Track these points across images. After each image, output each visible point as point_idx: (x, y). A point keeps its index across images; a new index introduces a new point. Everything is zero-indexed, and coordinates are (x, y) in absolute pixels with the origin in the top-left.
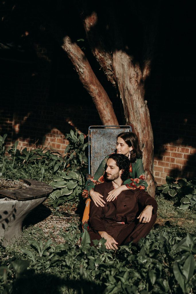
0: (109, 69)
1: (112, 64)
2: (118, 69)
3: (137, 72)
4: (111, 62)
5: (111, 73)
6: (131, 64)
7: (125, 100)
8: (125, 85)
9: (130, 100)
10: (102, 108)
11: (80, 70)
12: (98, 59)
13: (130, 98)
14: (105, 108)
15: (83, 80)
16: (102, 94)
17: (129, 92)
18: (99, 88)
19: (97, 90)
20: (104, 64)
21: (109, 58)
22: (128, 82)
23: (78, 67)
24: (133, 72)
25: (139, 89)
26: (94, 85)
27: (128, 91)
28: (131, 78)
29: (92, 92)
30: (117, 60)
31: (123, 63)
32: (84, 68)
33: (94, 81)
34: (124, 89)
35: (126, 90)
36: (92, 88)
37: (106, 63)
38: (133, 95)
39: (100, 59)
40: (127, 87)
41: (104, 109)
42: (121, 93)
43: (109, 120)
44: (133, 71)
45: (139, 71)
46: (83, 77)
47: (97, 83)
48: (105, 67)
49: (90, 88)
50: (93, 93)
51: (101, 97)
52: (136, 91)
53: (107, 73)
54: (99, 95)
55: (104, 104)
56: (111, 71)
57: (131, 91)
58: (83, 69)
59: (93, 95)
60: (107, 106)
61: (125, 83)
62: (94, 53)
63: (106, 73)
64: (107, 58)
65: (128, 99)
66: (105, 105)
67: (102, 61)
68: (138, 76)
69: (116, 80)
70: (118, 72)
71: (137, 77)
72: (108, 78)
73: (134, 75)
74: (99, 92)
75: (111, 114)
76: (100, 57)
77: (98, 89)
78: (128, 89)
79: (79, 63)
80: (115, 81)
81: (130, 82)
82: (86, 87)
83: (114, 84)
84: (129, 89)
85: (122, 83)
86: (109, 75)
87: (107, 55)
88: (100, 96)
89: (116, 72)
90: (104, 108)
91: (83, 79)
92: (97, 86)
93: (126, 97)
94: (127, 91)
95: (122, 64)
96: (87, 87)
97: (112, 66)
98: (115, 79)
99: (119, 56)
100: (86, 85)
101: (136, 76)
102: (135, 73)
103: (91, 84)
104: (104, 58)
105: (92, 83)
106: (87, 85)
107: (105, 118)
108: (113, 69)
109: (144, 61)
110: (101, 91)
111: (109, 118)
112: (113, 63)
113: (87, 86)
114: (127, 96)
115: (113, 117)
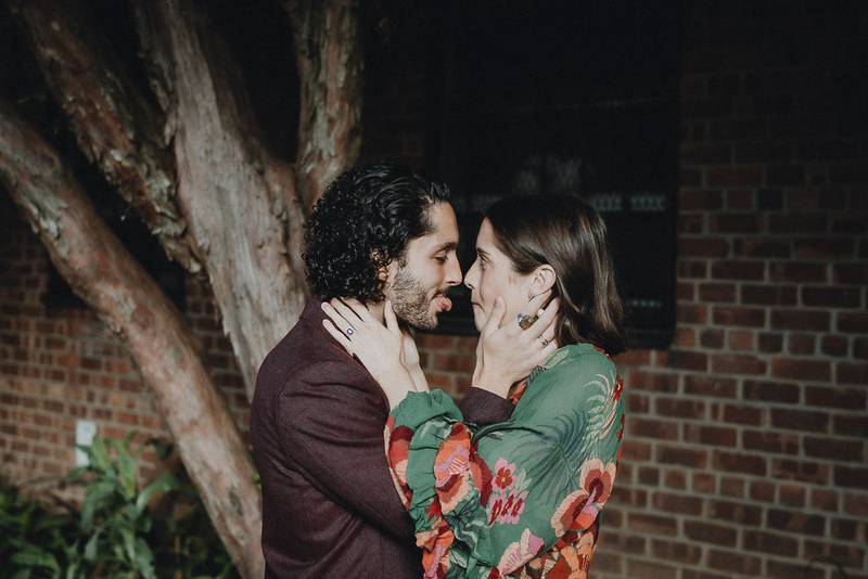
0: (162, 214)
1: (173, 192)
2: (202, 213)
3: (284, 217)
4: (167, 183)
5: (174, 229)
6: (256, 183)
7: (243, 340)
8: (239, 278)
9: (263, 342)
10: (159, 375)
11: (44, 224)
12: (109, 174)
13: (261, 334)
14: (172, 372)
15: (63, 266)
16: (152, 315)
17: (256, 308)
18: (141, 294)
19: (130, 300)
20: (141, 193)
21: (158, 168)
22: (250, 267)
23: (35, 211)
24: (267, 219)
25: (300, 290)
26: (115, 283)
27: (251, 301)
28: (261, 247)
29: (107, 313)
30: (194, 174)
31: (223, 185)
32: (59, 213)
33: (114, 268)
34: (234, 295)
35: (241, 298)
36: (106, 296)
37: (147, 191)
38: (276, 322)
39: (119, 176)
40: (245, 286)
41: (169, 379)
42: (225, 312)
43: (194, 423)
44: (267, 213)
45: (292, 213)
46: (63, 252)
47: (126, 274)
48: (148, 207)
49: (96, 297)
50: (114, 317)
51: (150, 331)
52: (287, 301)
53: (157, 231)
54: (142, 320)
55: (166, 357)
56: (174, 221)
57: (263, 302)
58: (58, 220)
59: (114, 324)
60: (181, 363)
61: (234, 267)
62: (87, 152)
63: (152, 229)
64: (148, 166)
65: (256, 336)
66: (169, 358)
67: (126, 182)
68: (291, 233)
69: (200, 256)
70: (201, 223)
71: (286, 238)
72: (168, 252)
73: (270, 233)
74: (141, 308)
75: (202, 396)
76: (118, 166)
77: (134, 297)
78: (248, 294)
79: (38, 196)
80: (197, 260)
81: (258, 263)
82: (82, 296)
83: (196, 274)
84: (254, 294)
85: (224, 268)
86: (168, 237)
87: (146, 156)
88: (144, 327)
89: (195, 222)
90: (166, 372)
91: (64, 261)
92: (128, 287)
93: (244, 331)
94: (246, 302)
95: (218, 188)
96: (86, 292)
97: (175, 200)
98: (196, 252)
99: (203, 154)
100: (80, 283)
101: (279, 236)
102: (276, 223)
103: (98, 279)
104: (134, 169)
105: (102, 273)
106: (85, 283)
107: (175, 413)
108: (179, 211)
109: (309, 169)
110: (149, 304)
111: (196, 414)
112: (177, 186)
113: (85, 287)
114: (249, 324)
115: (211, 408)
